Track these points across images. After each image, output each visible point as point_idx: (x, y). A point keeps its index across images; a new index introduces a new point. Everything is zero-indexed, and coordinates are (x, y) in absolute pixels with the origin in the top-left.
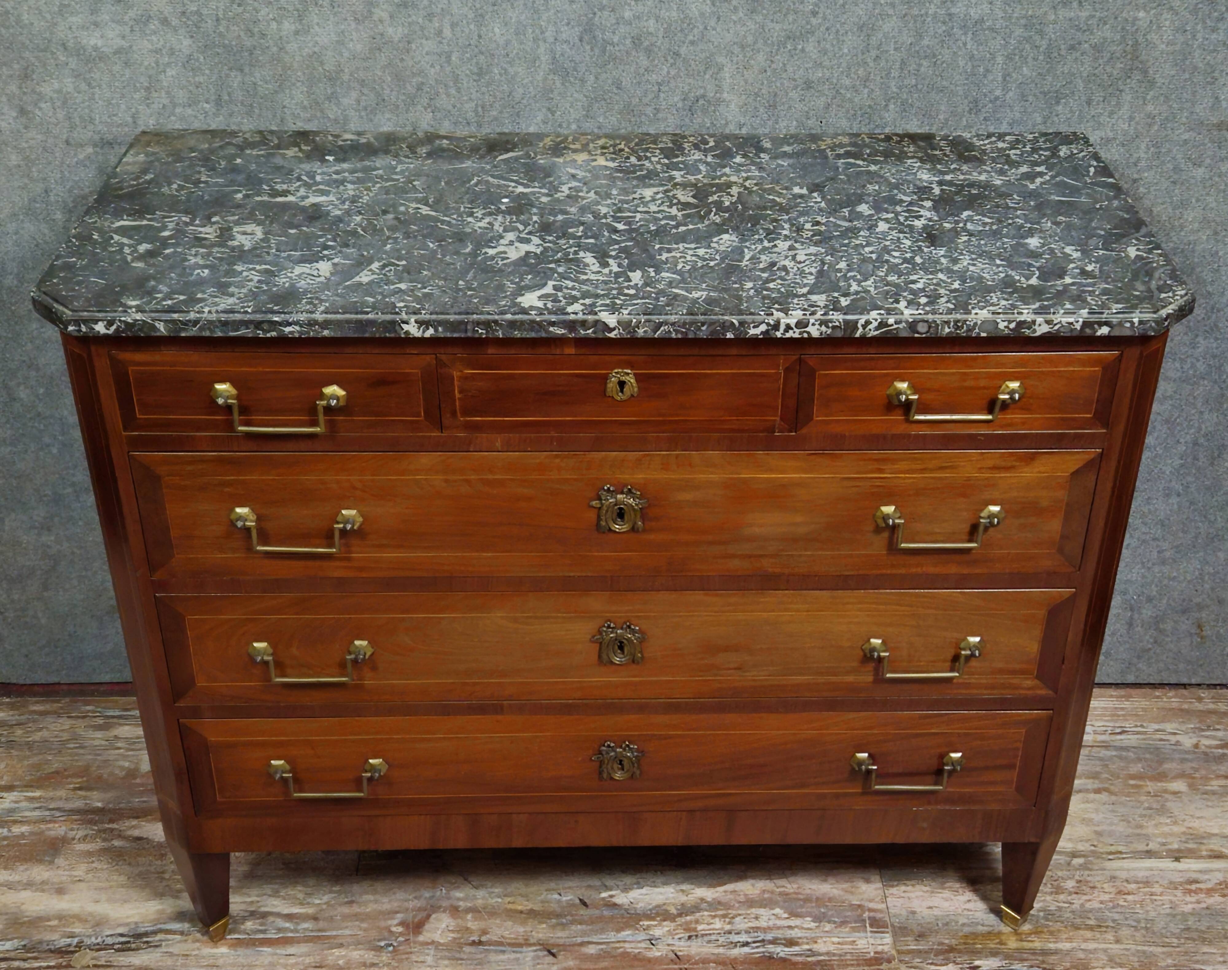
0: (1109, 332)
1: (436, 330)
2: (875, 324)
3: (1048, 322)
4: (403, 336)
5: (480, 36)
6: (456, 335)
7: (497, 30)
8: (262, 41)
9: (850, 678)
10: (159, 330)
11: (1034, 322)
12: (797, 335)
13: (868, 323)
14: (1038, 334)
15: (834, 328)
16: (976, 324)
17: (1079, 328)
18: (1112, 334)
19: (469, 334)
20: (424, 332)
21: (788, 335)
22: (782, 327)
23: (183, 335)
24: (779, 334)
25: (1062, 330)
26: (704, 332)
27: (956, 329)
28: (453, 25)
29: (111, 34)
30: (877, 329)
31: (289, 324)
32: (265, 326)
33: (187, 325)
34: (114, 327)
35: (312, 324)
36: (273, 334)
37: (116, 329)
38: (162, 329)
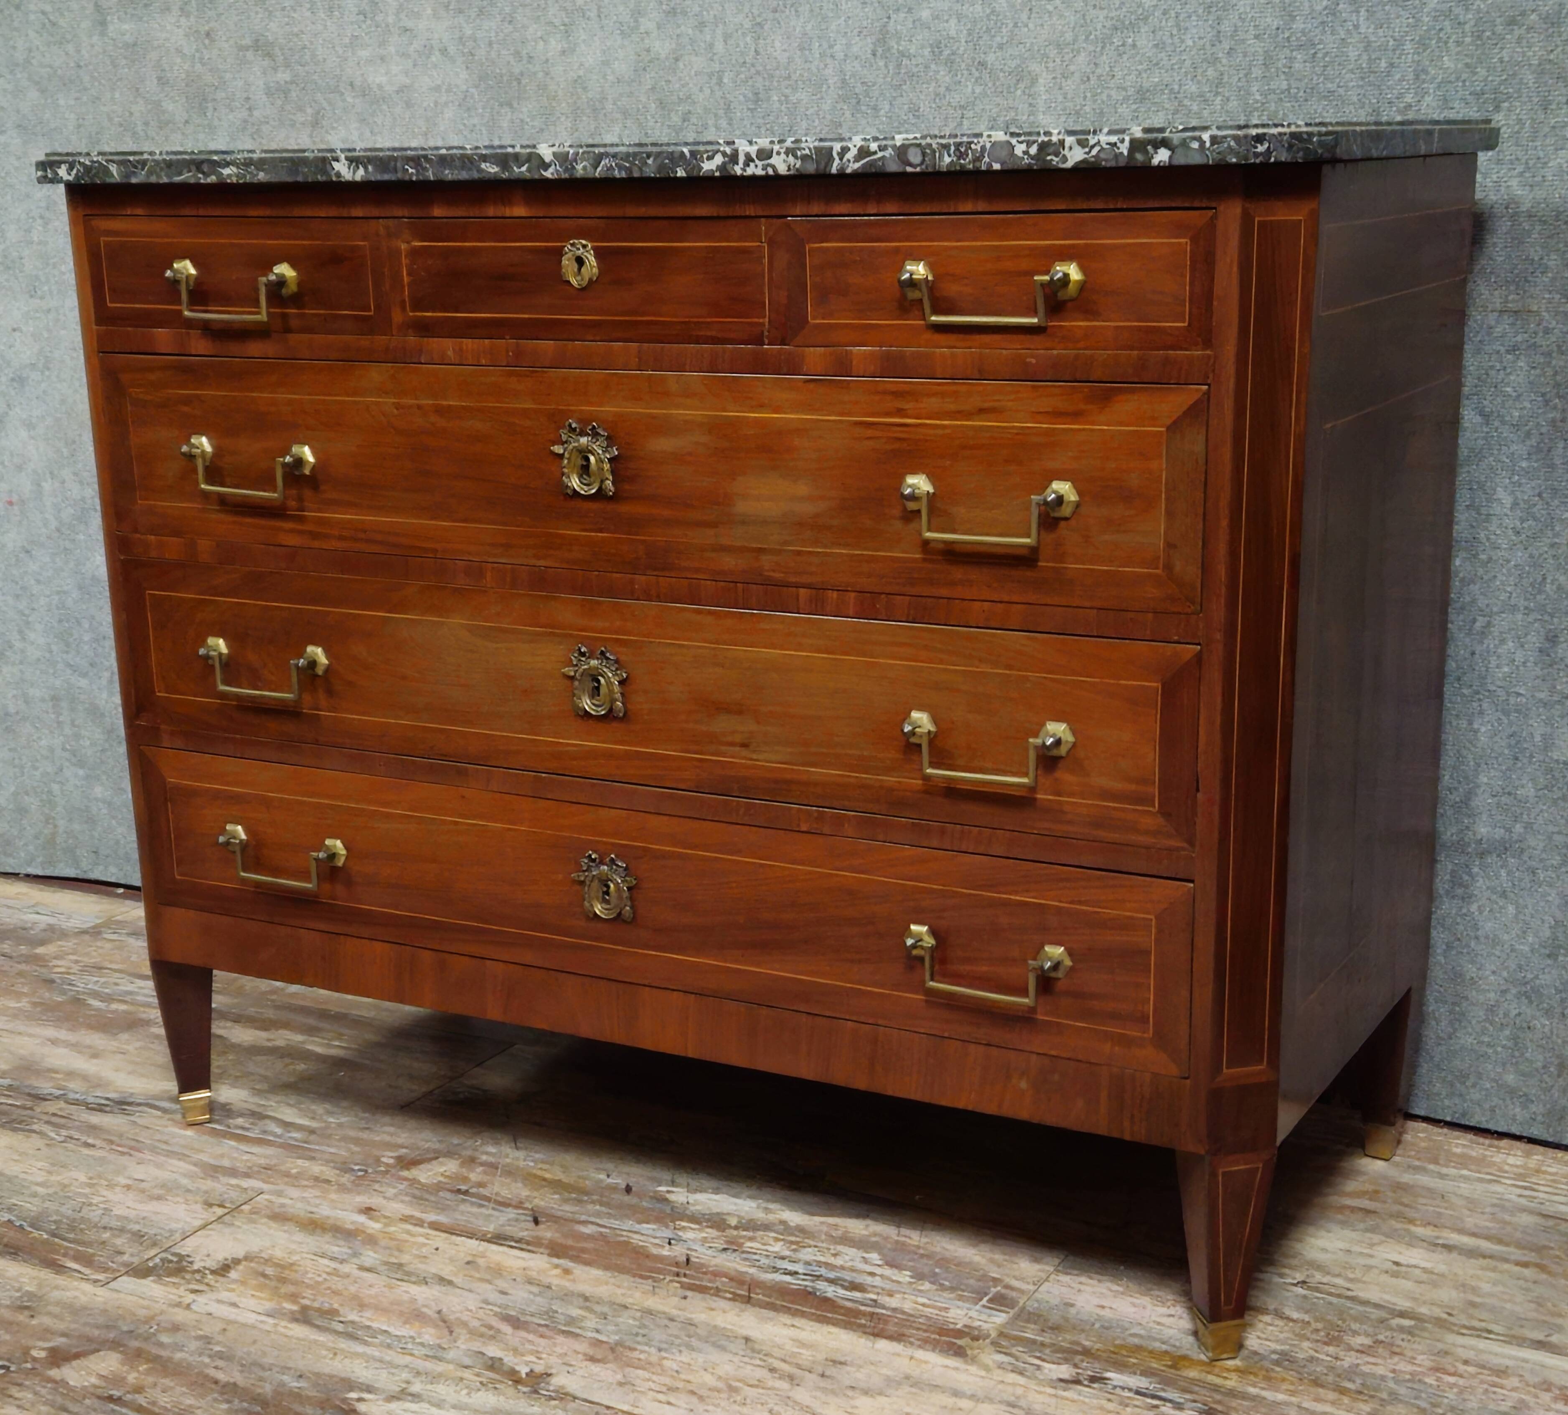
0: (1170, 157)
1: (366, 168)
2: (854, 152)
3: (1082, 143)
4: (334, 179)
6: (386, 177)
7: (777, 44)
9: (890, 780)
10: (113, 176)
11: (1062, 143)
12: (760, 172)
13: (845, 150)
14: (1069, 164)
15: (804, 158)
16: (983, 148)
17: (1126, 153)
18: (1176, 162)
19: (400, 175)
20: (354, 173)
21: (750, 171)
22: (742, 159)
23: (134, 180)
24: (738, 170)
25: (1102, 155)
26: (651, 169)
27: (959, 158)
28: (727, 37)
30: (857, 159)
31: (228, 164)
32: (205, 168)
33: (136, 167)
34: (75, 171)
35: (248, 163)
36: (213, 179)
37: (77, 174)
38: (115, 174)
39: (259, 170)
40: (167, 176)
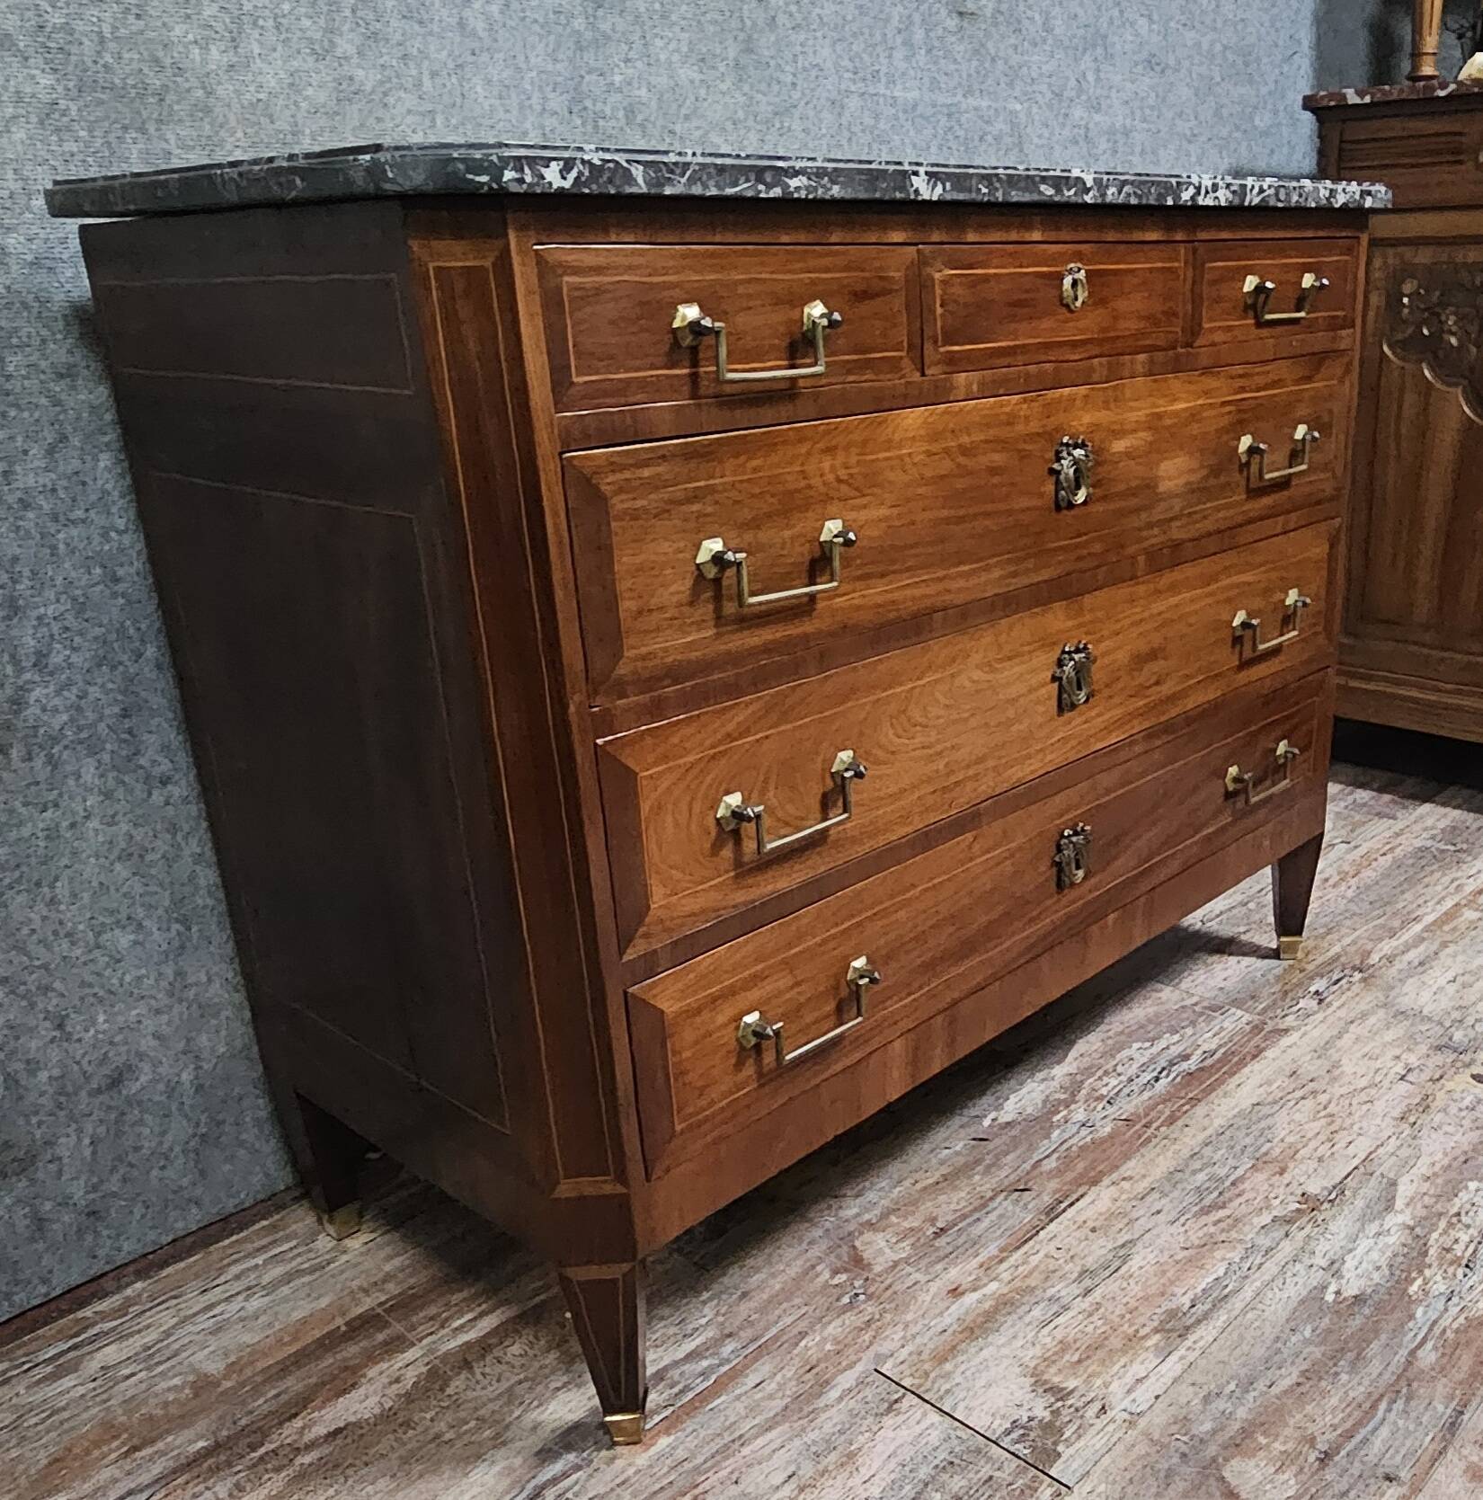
1: (944, 188)
4: (915, 197)
6: (961, 197)
19: (974, 195)
20: (933, 191)
23: (669, 191)
28: (434, 74)
31: (796, 173)
32: (768, 177)
33: (672, 172)
35: (820, 173)
36: (776, 192)
38: (640, 180)
39: (834, 182)
40: (717, 186)
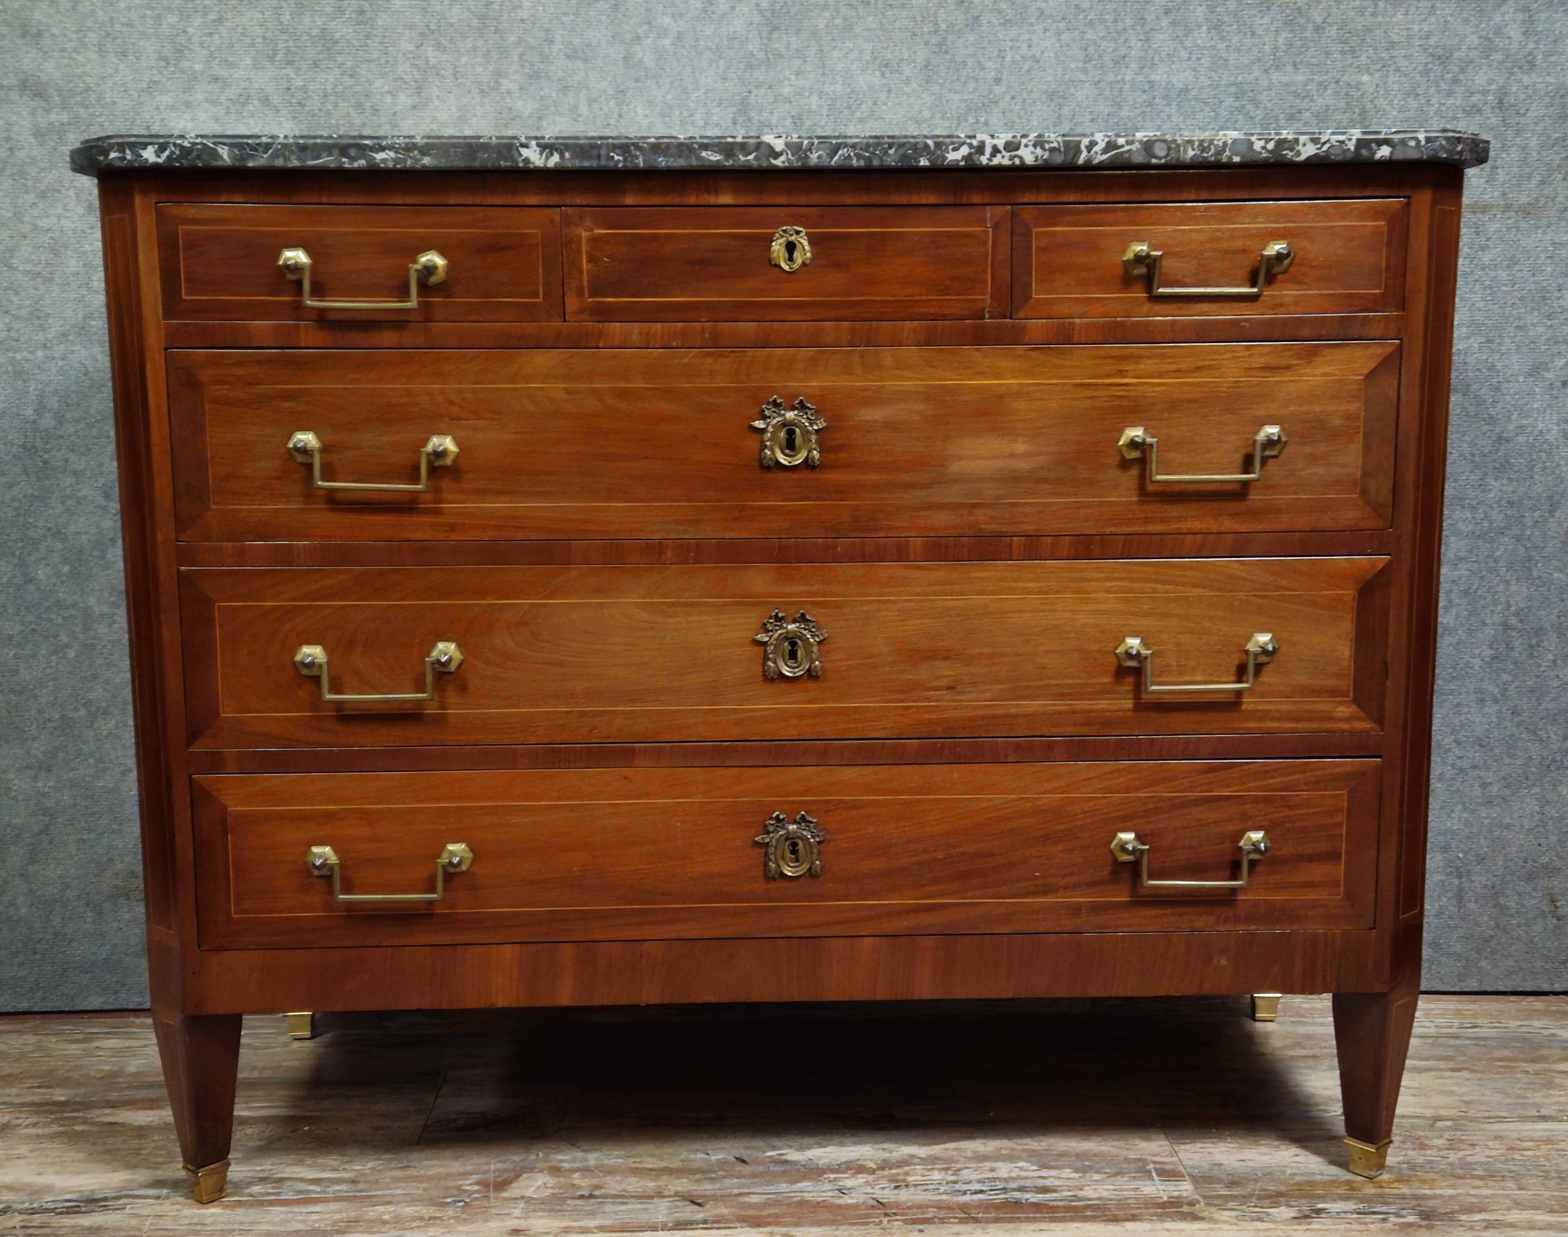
0: (1391, 153)
1: (562, 156)
2: (1101, 145)
3: (1315, 141)
4: (521, 165)
5: (620, 116)
6: (586, 164)
8: (375, 118)
9: (1101, 704)
10: (221, 159)
11: (1296, 141)
12: (1006, 162)
13: (1093, 144)
14: (1302, 158)
15: (1052, 150)
16: (1225, 144)
17: (1352, 148)
18: (1395, 157)
19: (603, 162)
20: (547, 158)
21: (996, 161)
22: (988, 150)
23: (250, 164)
24: (984, 160)
25: (1331, 151)
26: (892, 158)
27: (1202, 152)
29: (202, 116)
30: (1105, 151)
31: (382, 149)
32: (352, 152)
33: (256, 150)
34: (167, 153)
35: (409, 148)
36: (362, 163)
37: (168, 157)
38: (225, 156)
39: (424, 154)
40: (299, 159)
